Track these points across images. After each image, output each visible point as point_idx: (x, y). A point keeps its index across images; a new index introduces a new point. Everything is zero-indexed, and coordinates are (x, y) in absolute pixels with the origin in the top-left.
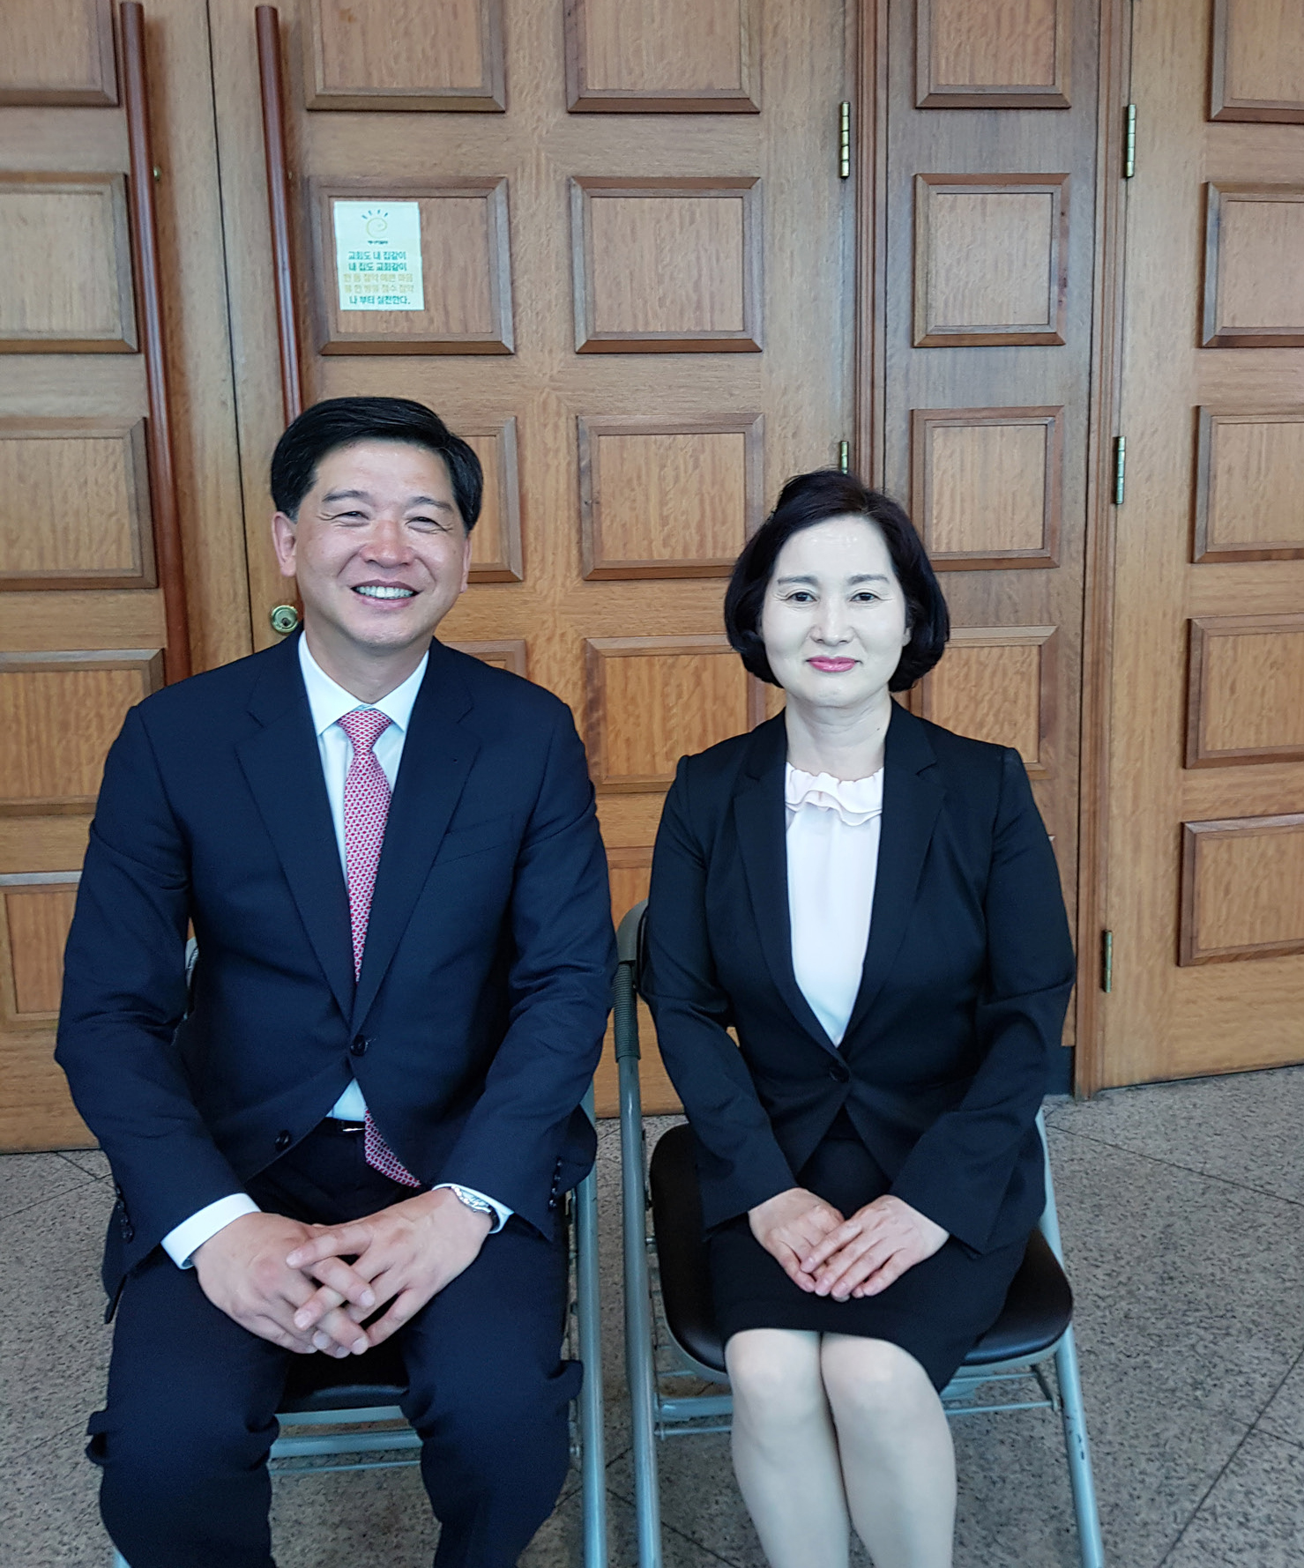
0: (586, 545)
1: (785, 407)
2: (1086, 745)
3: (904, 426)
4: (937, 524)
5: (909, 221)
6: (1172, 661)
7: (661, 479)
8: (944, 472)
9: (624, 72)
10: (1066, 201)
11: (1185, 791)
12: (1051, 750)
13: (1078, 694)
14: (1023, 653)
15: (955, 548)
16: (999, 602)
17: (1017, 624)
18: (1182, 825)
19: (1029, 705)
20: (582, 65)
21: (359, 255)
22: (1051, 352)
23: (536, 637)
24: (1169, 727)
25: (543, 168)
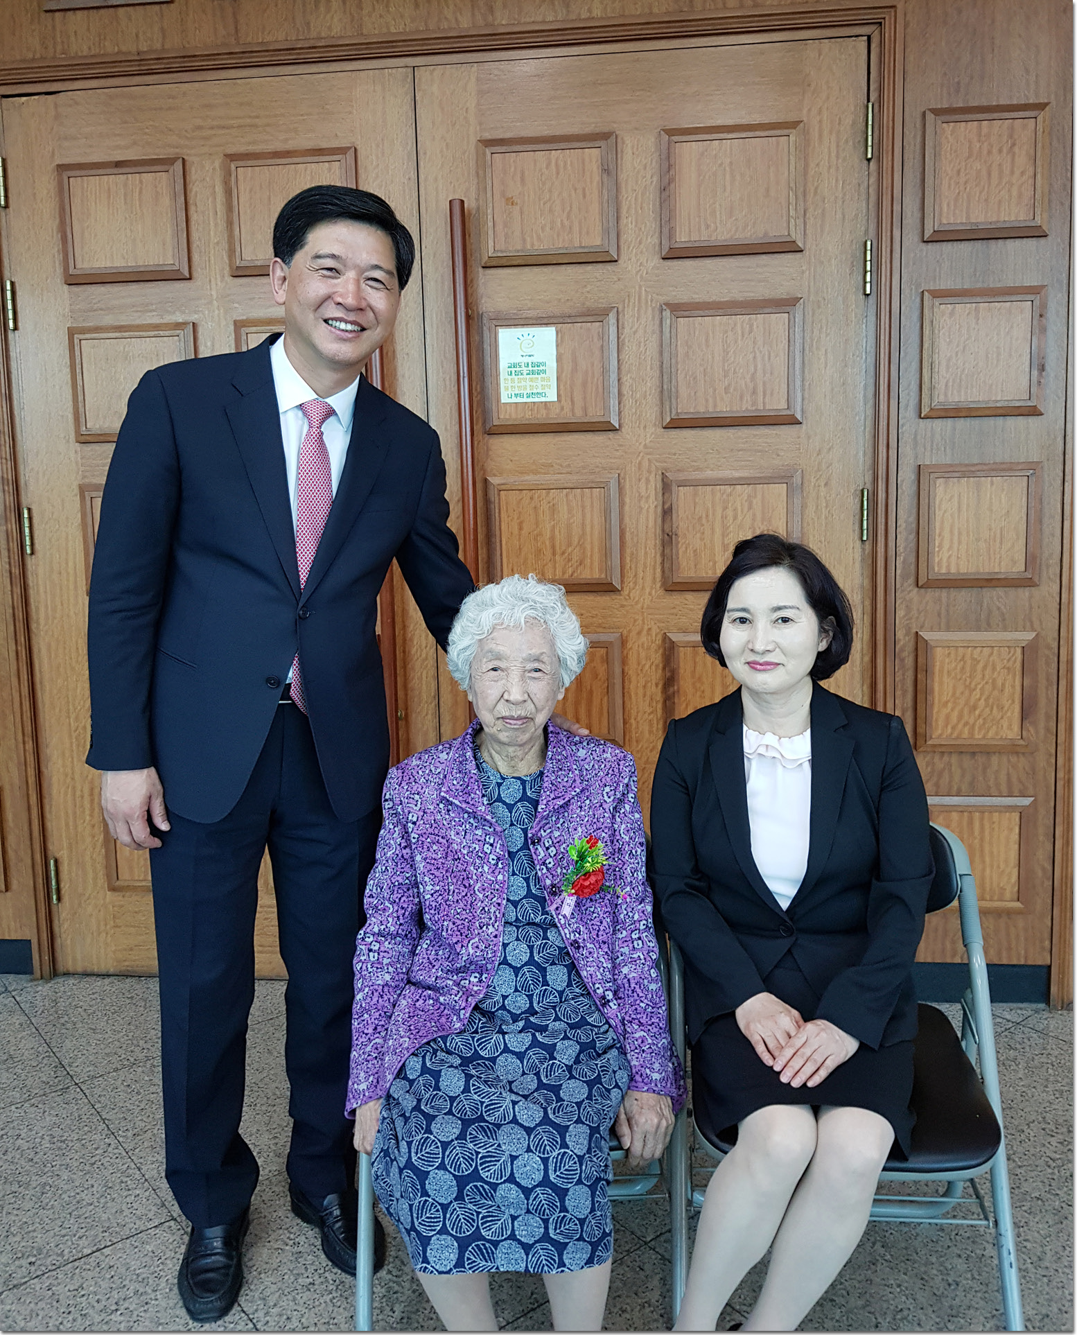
0: (667, 565)
1: (820, 464)
3: (913, 477)
4: (939, 551)
5: (918, 325)
7: (724, 517)
8: (945, 512)
9: (703, 227)
10: (1044, 306)
12: (1031, 729)
13: (1055, 687)
14: (1010, 652)
15: (953, 570)
16: (990, 612)
17: (1005, 629)
19: (1014, 693)
20: (672, 224)
21: (514, 365)
22: (1032, 420)
23: (630, 631)
25: (643, 297)
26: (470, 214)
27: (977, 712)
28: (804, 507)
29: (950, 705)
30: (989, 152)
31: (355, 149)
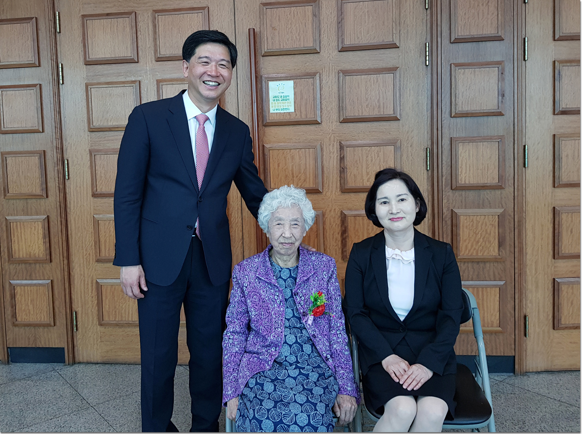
0: (342, 181)
1: (408, 137)
2: (516, 250)
3: (449, 142)
4: (461, 175)
5: (449, 78)
6: (548, 221)
8: (463, 157)
9: (356, 38)
10: (503, 69)
11: (555, 267)
12: (504, 251)
13: (513, 232)
14: (492, 218)
15: (467, 182)
16: (484, 200)
17: (490, 207)
18: (554, 279)
19: (495, 235)
20: (343, 37)
21: (276, 97)
22: (500, 118)
23: (326, 210)
24: (548, 244)
25: (331, 68)
26: (257, 34)
27: (479, 244)
28: (401, 156)
29: (467, 241)
30: (478, 5)
31: (208, 7)
